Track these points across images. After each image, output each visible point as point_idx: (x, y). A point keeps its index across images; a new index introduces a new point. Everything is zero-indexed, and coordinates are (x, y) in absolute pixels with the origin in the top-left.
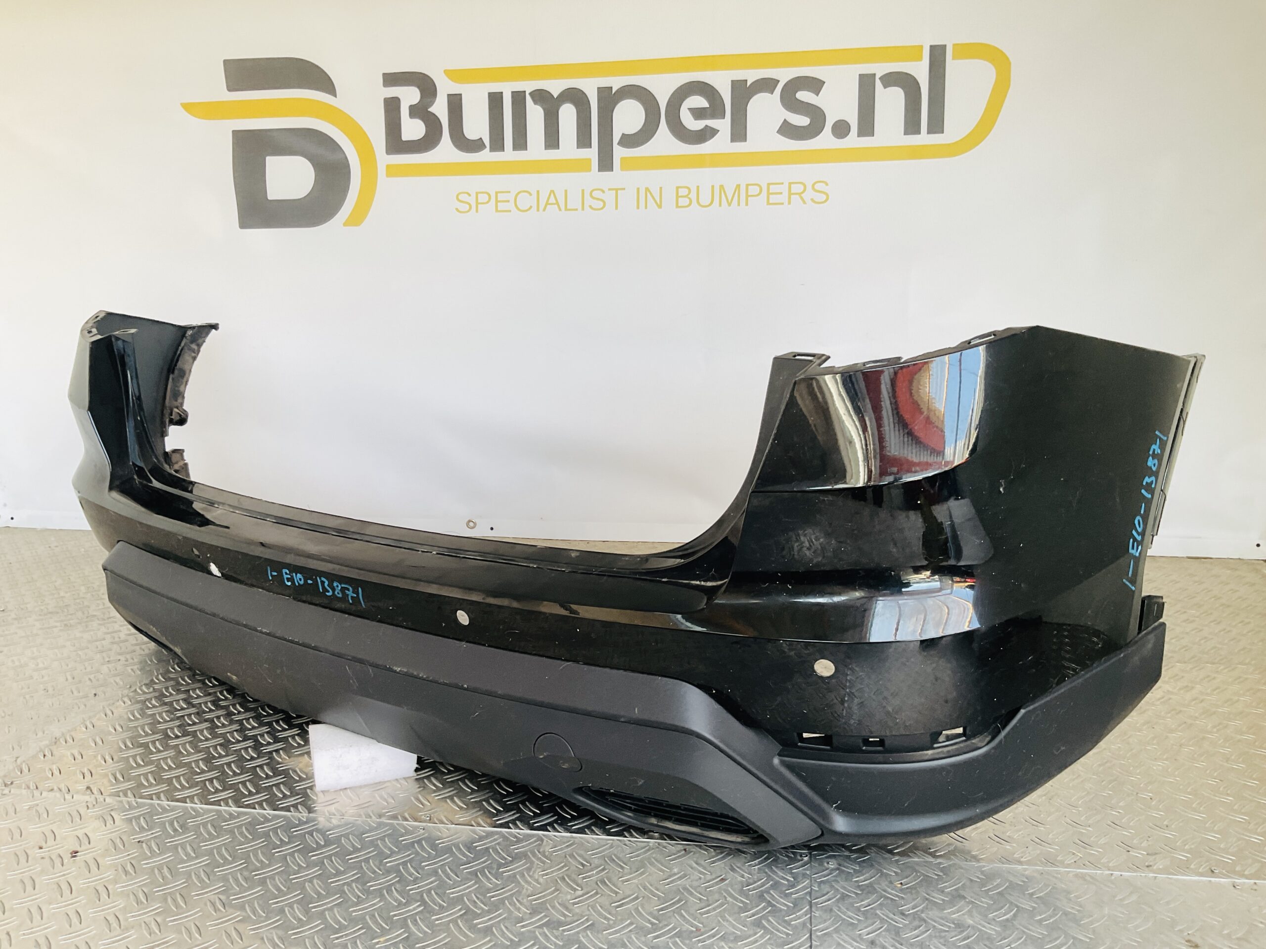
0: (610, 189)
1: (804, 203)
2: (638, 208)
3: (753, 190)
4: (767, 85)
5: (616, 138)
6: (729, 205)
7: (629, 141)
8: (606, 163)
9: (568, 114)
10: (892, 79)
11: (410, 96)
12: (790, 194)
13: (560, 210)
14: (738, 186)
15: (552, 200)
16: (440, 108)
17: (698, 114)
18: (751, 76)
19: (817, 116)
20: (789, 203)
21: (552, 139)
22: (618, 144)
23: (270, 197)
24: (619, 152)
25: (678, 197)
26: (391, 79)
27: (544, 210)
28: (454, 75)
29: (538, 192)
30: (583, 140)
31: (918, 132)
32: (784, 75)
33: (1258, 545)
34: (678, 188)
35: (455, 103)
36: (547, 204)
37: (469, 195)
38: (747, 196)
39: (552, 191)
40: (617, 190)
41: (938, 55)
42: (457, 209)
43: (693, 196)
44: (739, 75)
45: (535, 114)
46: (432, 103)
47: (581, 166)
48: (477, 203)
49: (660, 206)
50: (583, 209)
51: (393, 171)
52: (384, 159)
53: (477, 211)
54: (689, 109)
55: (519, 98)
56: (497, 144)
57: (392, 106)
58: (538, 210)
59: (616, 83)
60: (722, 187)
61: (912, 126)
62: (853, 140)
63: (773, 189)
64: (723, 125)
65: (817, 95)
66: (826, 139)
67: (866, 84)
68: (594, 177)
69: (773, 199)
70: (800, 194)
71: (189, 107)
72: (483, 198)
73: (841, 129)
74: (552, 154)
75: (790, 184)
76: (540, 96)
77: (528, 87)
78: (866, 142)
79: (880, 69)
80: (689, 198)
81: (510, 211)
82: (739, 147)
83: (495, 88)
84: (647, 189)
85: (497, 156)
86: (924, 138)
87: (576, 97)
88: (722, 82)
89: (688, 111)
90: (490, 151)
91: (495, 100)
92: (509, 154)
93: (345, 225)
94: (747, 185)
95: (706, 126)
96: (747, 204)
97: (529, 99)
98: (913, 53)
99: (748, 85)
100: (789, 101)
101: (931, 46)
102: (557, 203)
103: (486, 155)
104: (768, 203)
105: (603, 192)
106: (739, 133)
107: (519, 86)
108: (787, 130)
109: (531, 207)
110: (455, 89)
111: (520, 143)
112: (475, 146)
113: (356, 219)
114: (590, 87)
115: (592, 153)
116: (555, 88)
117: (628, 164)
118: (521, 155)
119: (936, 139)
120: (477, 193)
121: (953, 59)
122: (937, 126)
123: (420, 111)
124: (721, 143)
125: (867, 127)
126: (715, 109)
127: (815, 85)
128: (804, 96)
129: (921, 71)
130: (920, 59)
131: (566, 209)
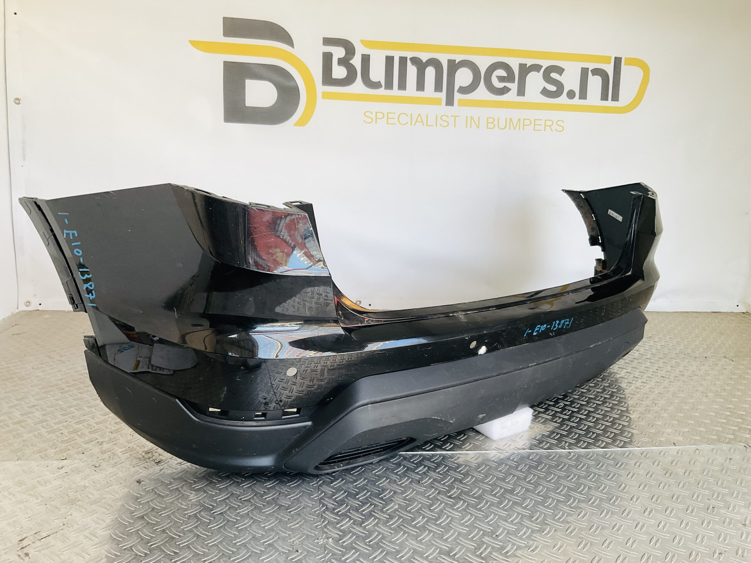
0: (451, 116)
1: (552, 131)
2: (466, 127)
3: (527, 122)
4: (536, 68)
5: (456, 88)
6: (515, 129)
7: (464, 90)
8: (450, 102)
9: (430, 72)
10: (597, 72)
11: (339, 52)
12: (545, 126)
13: (424, 125)
14: (519, 120)
15: (419, 119)
16: (356, 62)
17: (501, 79)
18: (529, 62)
19: (560, 86)
20: (545, 130)
21: (420, 86)
22: (458, 91)
23: (247, 104)
24: (457, 96)
25: (488, 123)
26: (327, 41)
27: (415, 125)
28: (366, 43)
29: (411, 114)
30: (438, 88)
31: (607, 99)
32: (545, 64)
33: (738, 306)
34: (488, 118)
35: (366, 59)
36: (416, 121)
37: (372, 113)
38: (524, 125)
39: (419, 115)
40: (455, 117)
41: (618, 61)
42: (364, 121)
43: (496, 122)
44: (523, 61)
45: (412, 71)
46: (351, 58)
47: (436, 102)
48: (376, 118)
49: (478, 127)
50: (436, 126)
51: (326, 96)
52: (321, 88)
53: (376, 123)
54: (496, 76)
55: (403, 60)
56: (389, 85)
57: (327, 58)
58: (411, 125)
59: (458, 58)
60: (511, 119)
61: (604, 97)
62: (576, 101)
63: (537, 122)
64: (514, 86)
65: (561, 76)
66: (563, 99)
67: (584, 72)
68: (443, 109)
69: (537, 127)
70: (550, 126)
71: (194, 44)
72: (380, 115)
73: (571, 94)
74: (420, 94)
75: (546, 120)
76: (415, 61)
77: (409, 55)
78: (582, 102)
79: (591, 66)
80: (494, 124)
81: (395, 124)
82: (521, 99)
83: (390, 53)
84: (472, 117)
85: (388, 92)
86: (609, 103)
87: (435, 63)
88: (514, 64)
89: (496, 77)
90: (385, 89)
91: (389, 60)
92: (395, 91)
93: (294, 125)
94: (524, 120)
95: (505, 86)
96: (523, 129)
97: (409, 62)
98: (606, 59)
99: (527, 66)
100: (547, 78)
101: (615, 58)
102: (422, 122)
103: (382, 91)
104: (534, 130)
105: (448, 117)
106: (521, 92)
107: (404, 54)
108: (545, 92)
109: (407, 123)
110: (366, 52)
111: (402, 86)
112: (376, 85)
113: (303, 122)
114: (444, 60)
115: (443, 95)
116: (425, 57)
117: (462, 103)
118: (402, 93)
119: (614, 104)
120: (376, 113)
121: (625, 65)
122: (616, 98)
123: (344, 62)
124: (512, 96)
125: (583, 95)
126: (510, 78)
127: (560, 70)
128: (554, 75)
129: (610, 69)
130: (610, 63)
131: (427, 125)
